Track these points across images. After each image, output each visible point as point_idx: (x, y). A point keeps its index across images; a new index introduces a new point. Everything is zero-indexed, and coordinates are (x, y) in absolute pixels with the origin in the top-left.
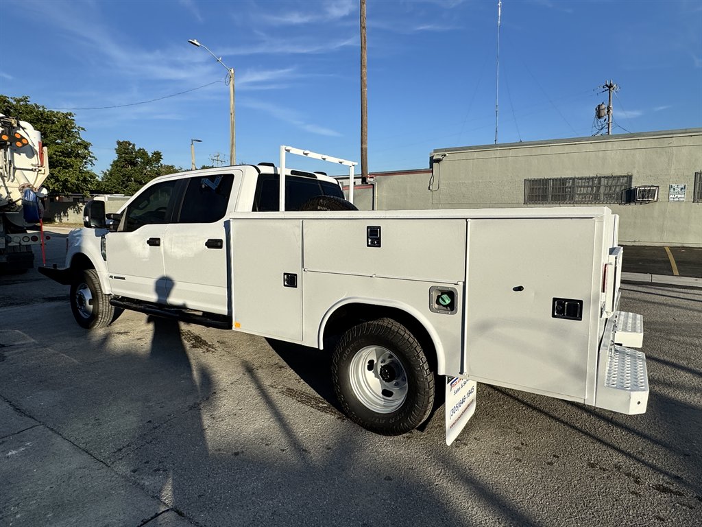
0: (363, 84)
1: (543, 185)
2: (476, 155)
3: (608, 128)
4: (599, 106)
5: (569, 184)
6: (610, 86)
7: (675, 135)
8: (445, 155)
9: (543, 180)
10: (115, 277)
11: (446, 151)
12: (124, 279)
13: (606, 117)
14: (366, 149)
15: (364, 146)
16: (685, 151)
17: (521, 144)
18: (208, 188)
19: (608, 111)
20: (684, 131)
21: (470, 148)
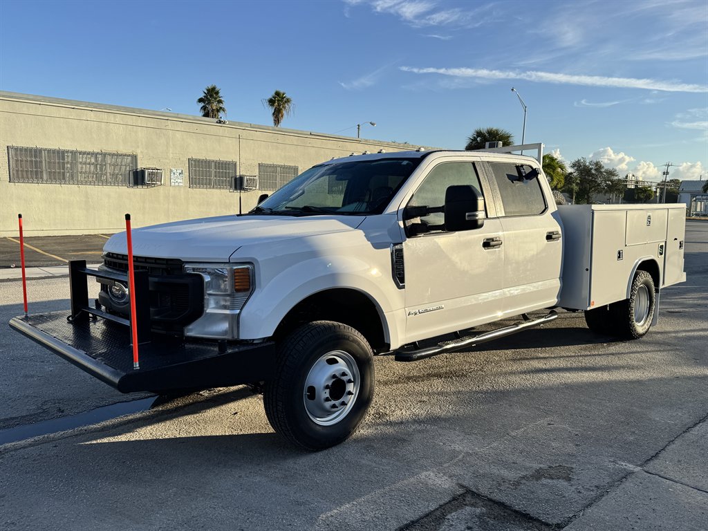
1: (36, 157)
5: (68, 158)
9: (35, 151)
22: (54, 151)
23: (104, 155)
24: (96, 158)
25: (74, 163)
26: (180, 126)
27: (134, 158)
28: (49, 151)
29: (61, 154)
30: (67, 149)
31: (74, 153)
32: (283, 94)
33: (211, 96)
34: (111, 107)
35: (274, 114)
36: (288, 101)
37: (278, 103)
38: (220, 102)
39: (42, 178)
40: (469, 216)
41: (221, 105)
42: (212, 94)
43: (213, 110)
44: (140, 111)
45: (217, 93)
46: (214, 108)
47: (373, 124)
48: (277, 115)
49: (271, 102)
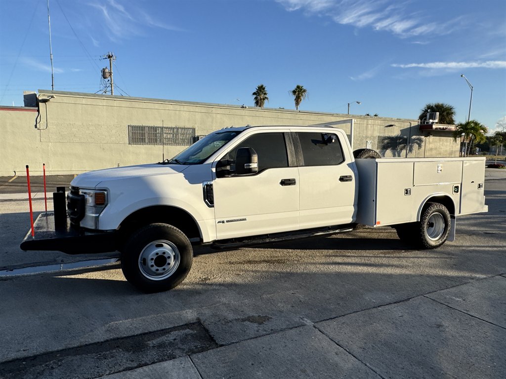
1: (142, 131)
2: (84, 101)
3: (111, 87)
4: (104, 69)
5: (159, 131)
7: (215, 107)
8: (52, 97)
9: (142, 127)
11: (54, 93)
13: (109, 78)
16: (218, 116)
17: (122, 98)
19: (110, 75)
20: (218, 105)
21: (78, 94)
22: (151, 127)
23: (178, 129)
24: (173, 130)
25: (162, 134)
26: (220, 111)
27: (194, 130)
28: (149, 127)
29: (155, 129)
30: (158, 126)
31: (162, 128)
32: (302, 87)
33: (260, 91)
34: (181, 102)
35: (295, 99)
36: (305, 91)
37: (299, 93)
38: (265, 94)
39: (145, 142)
40: (246, 166)
41: (266, 96)
42: (261, 89)
43: (261, 99)
44: (197, 103)
45: (264, 89)
46: (262, 98)
47: (358, 103)
48: (298, 100)
49: (294, 92)
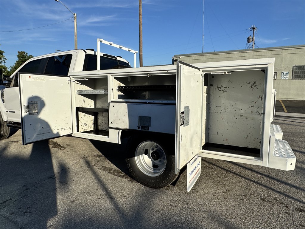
0: (140, 24)
2: (194, 58)
3: (253, 47)
4: (249, 37)
6: (254, 28)
7: (284, 49)
8: (180, 58)
10: (9, 112)
11: (180, 56)
12: (14, 112)
13: (252, 42)
14: (142, 55)
15: (141, 54)
16: (288, 56)
17: (215, 53)
18: (58, 61)
19: (253, 40)
20: (288, 47)
21: (191, 54)
